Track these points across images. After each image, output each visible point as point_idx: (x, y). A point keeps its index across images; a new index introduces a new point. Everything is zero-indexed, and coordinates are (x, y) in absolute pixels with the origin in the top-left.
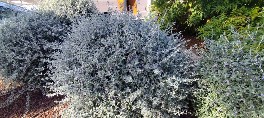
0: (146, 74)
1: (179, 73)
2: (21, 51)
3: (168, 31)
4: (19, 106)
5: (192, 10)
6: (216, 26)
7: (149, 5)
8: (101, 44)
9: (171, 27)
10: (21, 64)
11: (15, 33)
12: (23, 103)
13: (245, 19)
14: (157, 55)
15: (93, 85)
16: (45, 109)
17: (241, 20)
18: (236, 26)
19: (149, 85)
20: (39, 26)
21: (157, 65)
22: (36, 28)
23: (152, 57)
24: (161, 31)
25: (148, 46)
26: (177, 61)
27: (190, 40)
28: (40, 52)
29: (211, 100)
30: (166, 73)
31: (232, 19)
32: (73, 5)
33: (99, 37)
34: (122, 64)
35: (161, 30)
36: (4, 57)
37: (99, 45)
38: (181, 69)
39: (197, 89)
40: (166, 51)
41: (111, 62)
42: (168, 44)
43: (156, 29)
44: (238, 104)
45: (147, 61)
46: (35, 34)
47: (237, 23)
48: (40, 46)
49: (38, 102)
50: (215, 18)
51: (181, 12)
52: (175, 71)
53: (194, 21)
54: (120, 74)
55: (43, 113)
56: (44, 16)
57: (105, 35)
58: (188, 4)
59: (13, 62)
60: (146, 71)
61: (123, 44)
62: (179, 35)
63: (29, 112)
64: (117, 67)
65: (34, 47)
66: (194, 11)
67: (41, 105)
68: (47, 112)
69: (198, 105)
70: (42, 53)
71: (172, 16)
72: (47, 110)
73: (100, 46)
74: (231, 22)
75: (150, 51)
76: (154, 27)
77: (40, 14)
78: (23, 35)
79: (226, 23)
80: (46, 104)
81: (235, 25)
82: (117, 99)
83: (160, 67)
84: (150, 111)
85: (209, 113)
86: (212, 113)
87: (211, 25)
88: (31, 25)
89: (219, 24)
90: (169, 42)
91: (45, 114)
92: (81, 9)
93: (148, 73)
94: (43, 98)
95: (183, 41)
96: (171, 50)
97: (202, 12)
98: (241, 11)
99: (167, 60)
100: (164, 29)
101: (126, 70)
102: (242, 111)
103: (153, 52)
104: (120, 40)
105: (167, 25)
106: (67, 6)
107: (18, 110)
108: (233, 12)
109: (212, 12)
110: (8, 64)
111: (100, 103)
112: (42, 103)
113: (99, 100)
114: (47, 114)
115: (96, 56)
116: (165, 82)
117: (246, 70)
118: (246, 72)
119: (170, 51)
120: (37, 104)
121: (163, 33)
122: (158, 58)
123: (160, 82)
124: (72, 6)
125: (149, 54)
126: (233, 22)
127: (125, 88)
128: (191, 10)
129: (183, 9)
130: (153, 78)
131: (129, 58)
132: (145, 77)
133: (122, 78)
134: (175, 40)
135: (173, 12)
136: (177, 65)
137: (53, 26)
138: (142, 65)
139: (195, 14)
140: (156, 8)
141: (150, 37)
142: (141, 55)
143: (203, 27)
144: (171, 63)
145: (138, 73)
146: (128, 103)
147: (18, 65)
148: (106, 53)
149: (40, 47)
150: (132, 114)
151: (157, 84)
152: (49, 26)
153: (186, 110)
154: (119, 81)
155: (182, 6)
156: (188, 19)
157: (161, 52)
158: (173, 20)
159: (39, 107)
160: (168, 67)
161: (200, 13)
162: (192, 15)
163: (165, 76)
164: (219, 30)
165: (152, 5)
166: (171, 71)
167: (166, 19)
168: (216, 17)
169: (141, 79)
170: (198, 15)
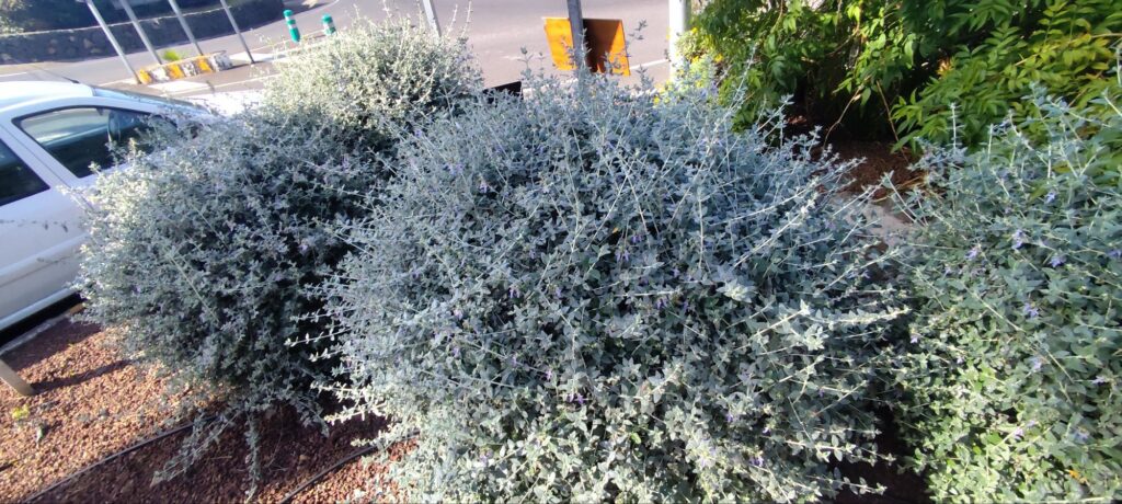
0: (692, 308)
1: (826, 295)
2: (224, 266)
3: (766, 134)
4: (220, 471)
5: (865, 32)
6: (977, 88)
7: (678, 34)
8: (512, 209)
9: (779, 113)
10: (226, 310)
11: (202, 200)
12: (235, 460)
13: (1106, 42)
14: (728, 229)
15: (497, 361)
16: (314, 477)
17: (1091, 50)
18: (1069, 78)
19: (711, 349)
20: (278, 167)
21: (732, 269)
22: (268, 174)
23: (710, 240)
24: (738, 137)
25: (692, 197)
26: (814, 248)
27: (864, 158)
28: (290, 262)
29: (975, 394)
30: (773, 298)
31: (1046, 51)
32: (384, 76)
33: (504, 184)
34: (597, 276)
35: (738, 130)
36: (170, 292)
37: (507, 212)
38: (833, 276)
39: (909, 355)
40: (763, 210)
41: (558, 270)
42: (771, 184)
43: (715, 130)
44: (1090, 402)
45: (690, 256)
46: (267, 196)
47: (1075, 65)
48: (285, 239)
49: (288, 452)
50: (967, 55)
51: (814, 49)
52: (808, 286)
53: (879, 76)
54: (592, 315)
55: (309, 493)
56: (288, 130)
57: (525, 175)
58: (844, 8)
59: (200, 304)
60: (689, 297)
61: (593, 200)
62: (814, 143)
63: (260, 491)
64: (579, 288)
65: (265, 246)
66: (876, 34)
67: (296, 465)
68: (321, 488)
69: (920, 426)
70: (294, 265)
71: (777, 67)
72: (321, 480)
73: (511, 215)
74: (1043, 65)
75: (699, 215)
76: (707, 123)
77: (276, 124)
78: (228, 206)
79: (1019, 69)
80: (315, 459)
81: (1065, 73)
82: (591, 407)
83: (747, 276)
84: (721, 448)
85: (973, 455)
86: (984, 453)
87: (953, 85)
88: (252, 168)
89: (988, 79)
90: (773, 175)
91: (317, 497)
92: (413, 87)
93: (701, 304)
94: (302, 437)
95: (833, 164)
96: (783, 203)
97: (912, 36)
98: (1085, 10)
99: (772, 244)
100: (747, 125)
101: (615, 299)
102: (1111, 426)
103: (710, 218)
104: (583, 186)
105: (759, 105)
106: (362, 81)
107: (218, 487)
108: (1050, 18)
109: (954, 31)
110: (182, 316)
111: (530, 426)
112: (302, 457)
113: (525, 414)
114: (324, 494)
115: (500, 253)
116: (770, 333)
117: (1106, 255)
118: (1110, 265)
119: (781, 211)
120: (282, 460)
121: (745, 143)
122: (735, 242)
123: (749, 335)
124: (382, 79)
125: (697, 227)
126: (1055, 63)
127: (615, 364)
128: (862, 31)
129: (822, 35)
130: (722, 322)
131: (622, 250)
132: (689, 316)
133: (604, 327)
134: (797, 166)
135: (781, 52)
136: (816, 262)
137: (323, 163)
138: (672, 273)
139: (878, 47)
140: (706, 41)
141: (694, 163)
142: (666, 236)
143: (918, 99)
144: (789, 255)
145: (659, 303)
146: (631, 419)
147: (215, 317)
148: (535, 241)
149: (286, 242)
150: (651, 463)
151: (738, 343)
152: (312, 164)
153: (870, 449)
154: (593, 339)
155: (820, 23)
156: (849, 74)
157: (744, 219)
158: (782, 83)
159: (292, 473)
160: (780, 275)
161: (904, 39)
162: (867, 51)
163: (768, 306)
164: (992, 102)
165: (692, 32)
166: (793, 288)
167: (753, 83)
168: (971, 48)
169: (673, 328)
170: (895, 49)
